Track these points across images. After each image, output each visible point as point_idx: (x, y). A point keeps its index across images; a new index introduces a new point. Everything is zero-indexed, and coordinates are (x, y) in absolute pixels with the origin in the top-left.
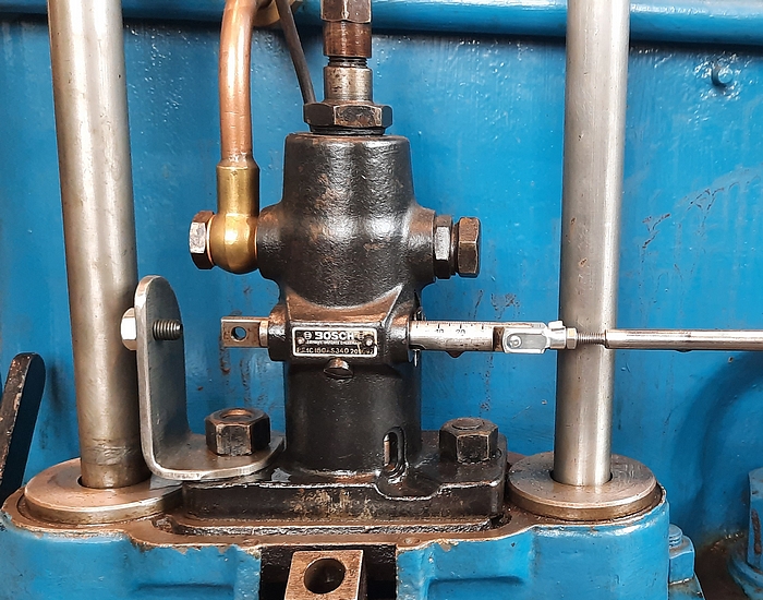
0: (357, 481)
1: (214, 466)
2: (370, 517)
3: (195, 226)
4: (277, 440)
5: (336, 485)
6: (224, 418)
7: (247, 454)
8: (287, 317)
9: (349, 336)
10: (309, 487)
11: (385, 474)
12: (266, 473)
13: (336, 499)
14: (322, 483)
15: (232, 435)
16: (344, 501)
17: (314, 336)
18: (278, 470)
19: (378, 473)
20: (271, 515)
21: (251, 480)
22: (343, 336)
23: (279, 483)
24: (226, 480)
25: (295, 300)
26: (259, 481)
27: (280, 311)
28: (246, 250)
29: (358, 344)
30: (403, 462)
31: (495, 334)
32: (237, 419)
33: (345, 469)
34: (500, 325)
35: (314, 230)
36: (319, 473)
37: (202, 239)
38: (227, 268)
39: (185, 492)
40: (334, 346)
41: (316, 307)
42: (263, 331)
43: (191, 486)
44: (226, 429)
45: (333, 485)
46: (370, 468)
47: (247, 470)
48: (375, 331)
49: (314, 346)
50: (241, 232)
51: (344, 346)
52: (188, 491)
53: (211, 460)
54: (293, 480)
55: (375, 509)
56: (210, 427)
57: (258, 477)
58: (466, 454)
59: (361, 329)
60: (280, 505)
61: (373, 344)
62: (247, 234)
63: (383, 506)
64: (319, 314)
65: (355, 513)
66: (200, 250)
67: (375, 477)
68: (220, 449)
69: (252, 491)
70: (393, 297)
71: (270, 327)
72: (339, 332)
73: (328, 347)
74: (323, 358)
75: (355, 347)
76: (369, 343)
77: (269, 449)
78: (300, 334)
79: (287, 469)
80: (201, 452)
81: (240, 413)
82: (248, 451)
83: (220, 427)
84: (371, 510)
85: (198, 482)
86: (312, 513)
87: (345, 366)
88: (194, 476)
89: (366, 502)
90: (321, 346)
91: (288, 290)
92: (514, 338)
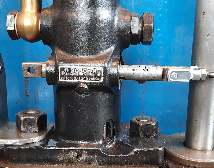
0: (91, 146)
1: (20, 137)
2: (98, 165)
3: (9, 17)
4: (51, 125)
5: (80, 148)
6: (25, 114)
7: (35, 132)
8: (56, 62)
9: (88, 71)
10: (67, 149)
11: (105, 143)
12: (45, 141)
13: (80, 155)
14: (74, 147)
15: (29, 122)
16: (85, 156)
17: (70, 71)
18: (51, 140)
19: (101, 142)
20: (48, 162)
21: (38, 145)
22: (85, 71)
23: (52, 146)
24: (26, 144)
25: (60, 53)
26: (42, 145)
27: (52, 59)
28: (35, 29)
29: (93, 75)
30: (113, 137)
31: (163, 72)
32: (31, 115)
33: (85, 140)
34: (166, 67)
35: (70, 15)
36: (71, 142)
37: (13, 23)
38: (26, 39)
39: (5, 150)
40: (81, 76)
41: (71, 56)
42: (43, 69)
43: (8, 148)
44: (26, 119)
45: (79, 148)
46: (97, 139)
47: (35, 140)
48: (102, 68)
49: (70, 76)
50: (32, 19)
51: (85, 77)
52: (6, 150)
53: (18, 135)
54: (58, 145)
55: (100, 160)
56: (18, 118)
57: (41, 143)
58: (144, 134)
59: (95, 67)
60: (52, 157)
61: (101, 75)
62: (35, 20)
63: (104, 159)
64: (73, 60)
65: (90, 162)
66: (12, 29)
67: (100, 144)
68: (23, 129)
69: (38, 150)
70: (110, 52)
71: (47, 67)
72: (83, 69)
73: (77, 77)
74: (74, 83)
75: (91, 77)
76: (99, 75)
77: (47, 130)
78: (62, 69)
79: (56, 139)
80: (14, 130)
81: (32, 112)
82: (37, 130)
83: (22, 118)
84: (98, 161)
85: (11, 145)
86: (68, 162)
87: (86, 87)
88: (9, 142)
89: (96, 157)
90: (74, 76)
91: (56, 48)
92: (174, 74)
